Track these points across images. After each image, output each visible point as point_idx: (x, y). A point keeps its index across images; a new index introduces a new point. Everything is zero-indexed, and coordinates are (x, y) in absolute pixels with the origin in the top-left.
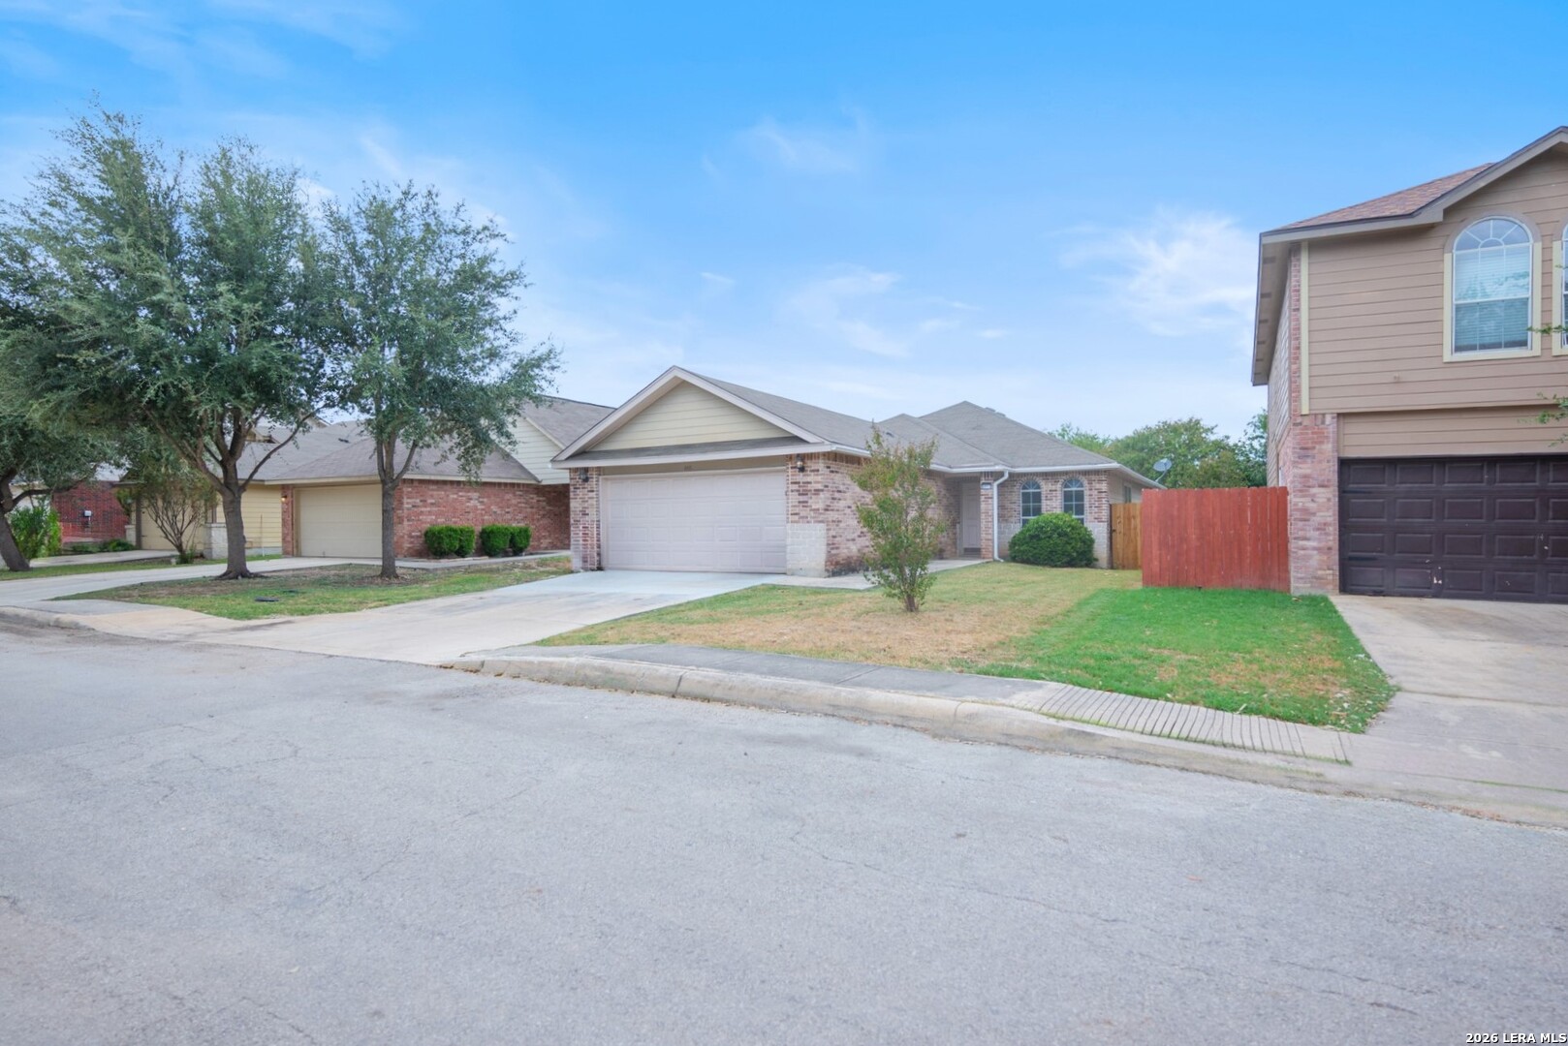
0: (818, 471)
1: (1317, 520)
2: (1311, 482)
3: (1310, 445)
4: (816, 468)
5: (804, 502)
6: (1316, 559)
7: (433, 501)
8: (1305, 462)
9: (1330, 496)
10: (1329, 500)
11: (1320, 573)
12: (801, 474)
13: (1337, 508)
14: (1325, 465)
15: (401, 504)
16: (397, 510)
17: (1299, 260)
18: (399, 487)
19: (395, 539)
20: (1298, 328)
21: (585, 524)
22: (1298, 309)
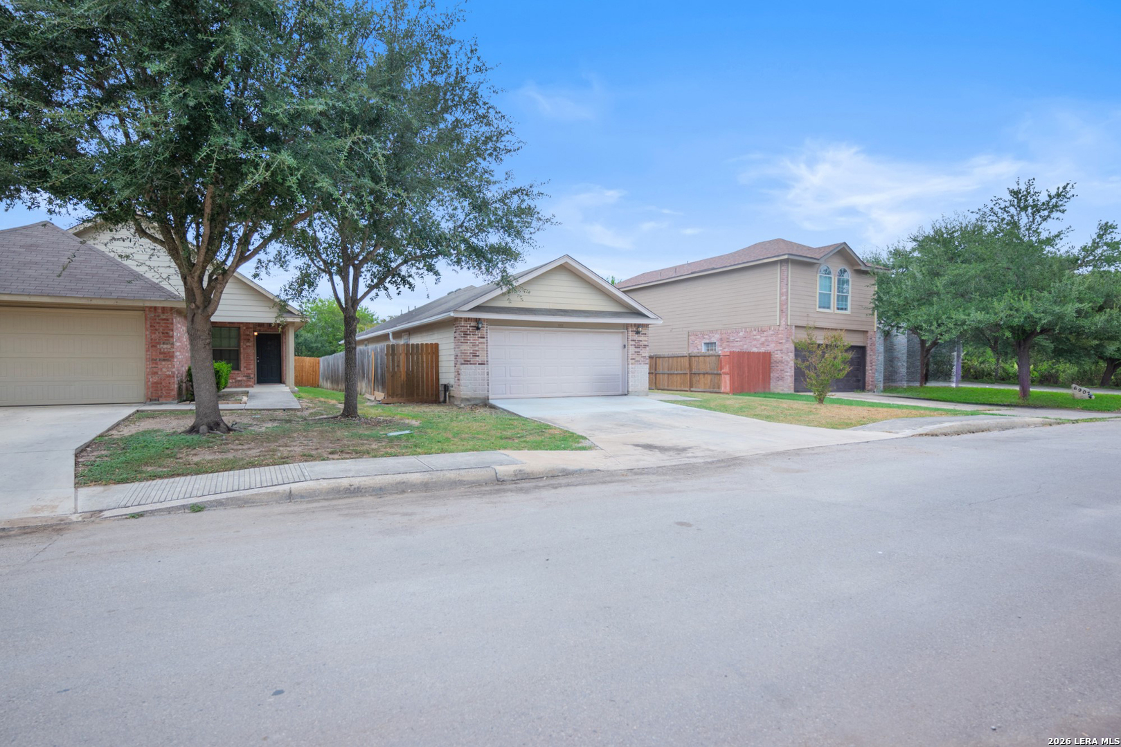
2: (789, 351)
3: (789, 337)
4: (645, 333)
5: (638, 352)
6: (788, 380)
8: (786, 343)
10: (792, 358)
11: (789, 384)
12: (637, 335)
14: (792, 344)
15: (169, 337)
16: (159, 343)
17: (788, 268)
18: (164, 317)
19: (156, 379)
20: (787, 292)
21: (475, 364)
22: (787, 284)
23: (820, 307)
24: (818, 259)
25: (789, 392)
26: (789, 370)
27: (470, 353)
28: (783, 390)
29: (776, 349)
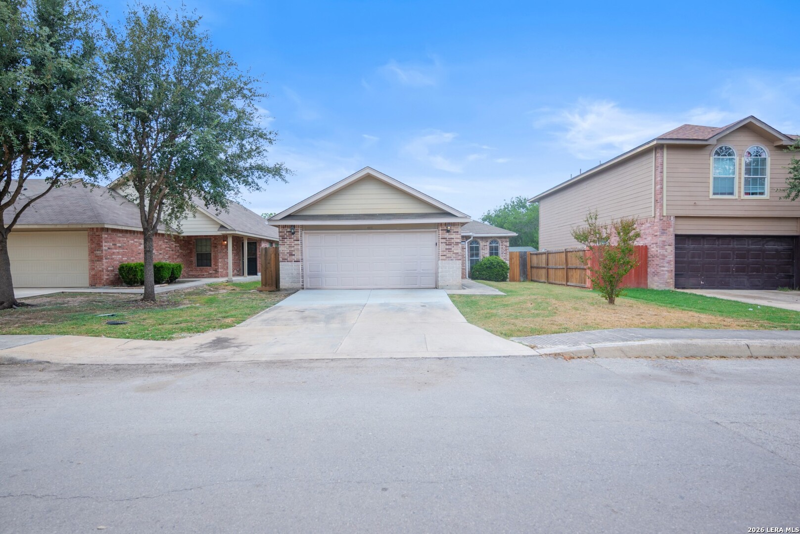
0: (458, 232)
1: (667, 259)
2: (666, 244)
3: (665, 229)
4: (457, 231)
5: (449, 249)
6: (667, 275)
7: (120, 245)
8: (663, 235)
9: (672, 249)
10: (672, 251)
11: (668, 280)
12: (448, 234)
13: (674, 254)
14: (670, 236)
15: (100, 246)
16: (95, 250)
17: (663, 152)
18: (98, 234)
19: (93, 273)
20: (662, 180)
21: (292, 261)
22: (662, 172)
23: (714, 194)
24: (706, 140)
25: (667, 289)
26: (667, 265)
27: (287, 253)
28: (657, 286)
29: (652, 242)
